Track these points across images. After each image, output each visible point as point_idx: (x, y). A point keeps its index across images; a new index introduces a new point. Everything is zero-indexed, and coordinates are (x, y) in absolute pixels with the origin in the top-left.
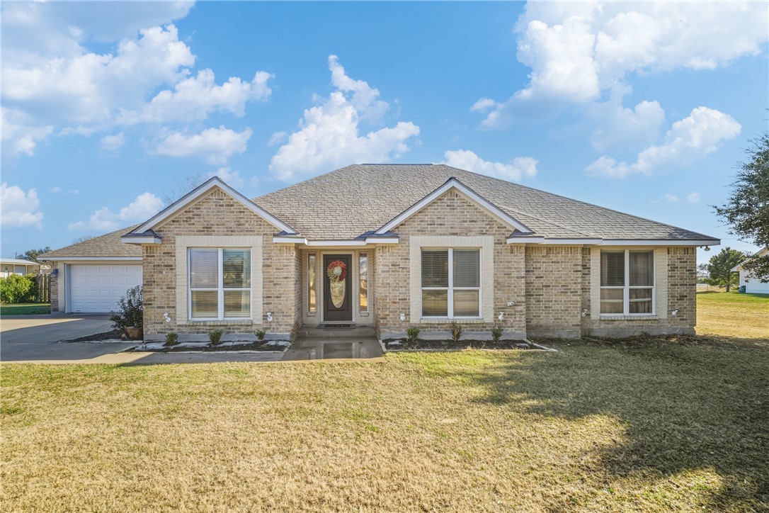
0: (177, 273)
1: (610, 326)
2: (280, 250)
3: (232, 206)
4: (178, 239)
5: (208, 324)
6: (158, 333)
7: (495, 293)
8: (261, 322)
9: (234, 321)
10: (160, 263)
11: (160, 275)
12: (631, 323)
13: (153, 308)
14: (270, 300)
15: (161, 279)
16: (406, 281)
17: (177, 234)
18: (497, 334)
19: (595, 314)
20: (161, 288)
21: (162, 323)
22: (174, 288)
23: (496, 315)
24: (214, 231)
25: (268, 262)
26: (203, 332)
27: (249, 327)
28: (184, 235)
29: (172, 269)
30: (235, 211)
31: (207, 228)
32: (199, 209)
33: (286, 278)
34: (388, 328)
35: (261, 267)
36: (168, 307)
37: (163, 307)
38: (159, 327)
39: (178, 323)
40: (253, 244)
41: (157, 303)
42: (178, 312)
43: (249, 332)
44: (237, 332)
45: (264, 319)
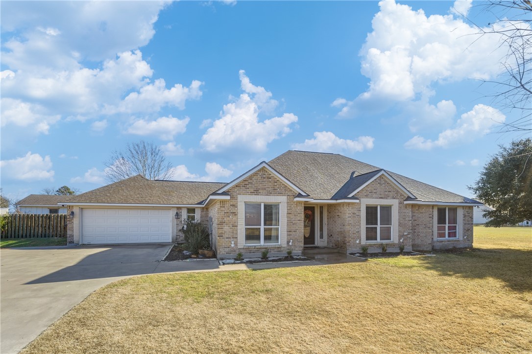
0: (239, 217)
1: (441, 244)
2: (296, 205)
3: (270, 178)
4: (239, 196)
5: (257, 247)
6: (227, 253)
7: (399, 228)
8: (285, 246)
9: (271, 245)
10: (228, 211)
11: (228, 218)
12: (449, 242)
13: (224, 238)
14: (291, 233)
15: (229, 220)
16: (359, 221)
17: (239, 194)
18: (402, 249)
19: (436, 238)
20: (229, 226)
21: (229, 247)
22: (237, 226)
23: (399, 239)
24: (260, 193)
25: (289, 212)
26: (253, 252)
27: (279, 249)
28: (243, 194)
29: (235, 215)
30: (272, 181)
31: (256, 191)
32: (252, 179)
33: (299, 220)
34: (351, 247)
35: (286, 214)
36: (233, 238)
37: (229, 238)
38: (227, 250)
39: (239, 247)
40: (281, 200)
41: (226, 236)
42: (238, 241)
43: (279, 251)
44: (272, 252)
45: (287, 244)
